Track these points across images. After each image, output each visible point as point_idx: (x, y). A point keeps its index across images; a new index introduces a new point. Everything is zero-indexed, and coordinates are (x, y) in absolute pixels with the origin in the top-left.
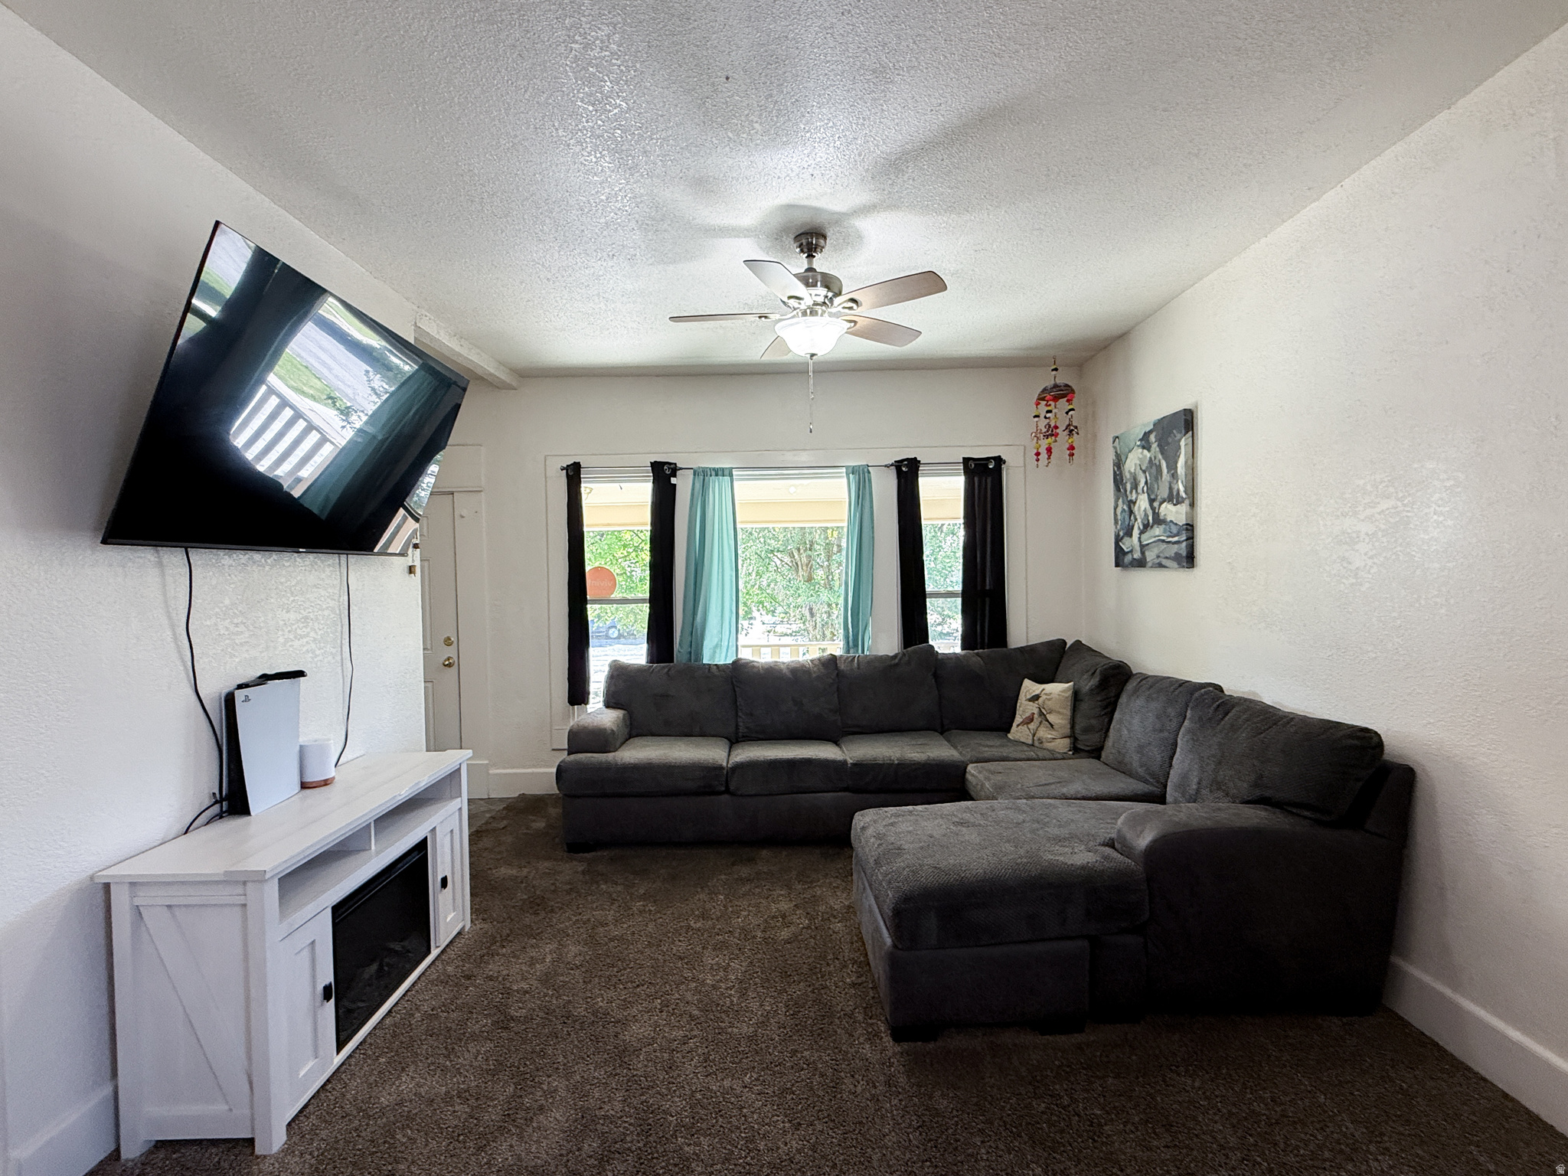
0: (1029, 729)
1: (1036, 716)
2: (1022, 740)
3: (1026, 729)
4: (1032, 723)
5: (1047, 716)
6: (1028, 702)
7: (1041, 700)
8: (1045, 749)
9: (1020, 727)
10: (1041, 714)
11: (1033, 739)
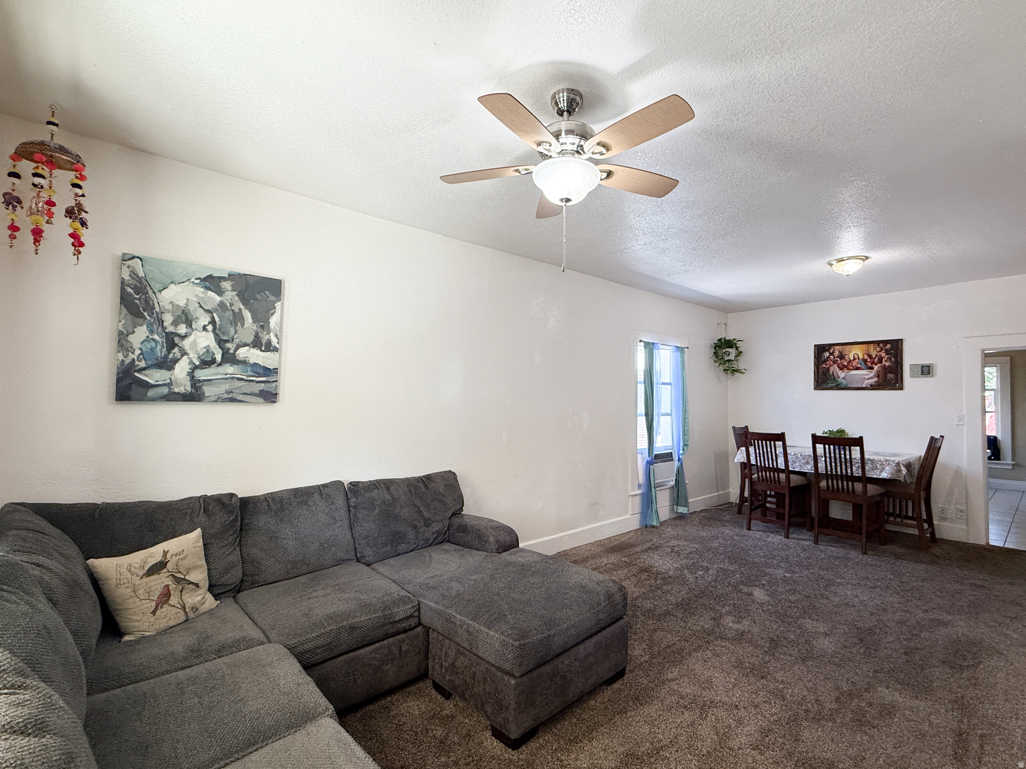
0: (172, 606)
1: (172, 586)
2: (172, 623)
3: (170, 608)
4: (172, 597)
5: (187, 578)
6: (146, 579)
7: (170, 566)
8: (203, 614)
9: (158, 613)
10: (178, 580)
11: (186, 612)
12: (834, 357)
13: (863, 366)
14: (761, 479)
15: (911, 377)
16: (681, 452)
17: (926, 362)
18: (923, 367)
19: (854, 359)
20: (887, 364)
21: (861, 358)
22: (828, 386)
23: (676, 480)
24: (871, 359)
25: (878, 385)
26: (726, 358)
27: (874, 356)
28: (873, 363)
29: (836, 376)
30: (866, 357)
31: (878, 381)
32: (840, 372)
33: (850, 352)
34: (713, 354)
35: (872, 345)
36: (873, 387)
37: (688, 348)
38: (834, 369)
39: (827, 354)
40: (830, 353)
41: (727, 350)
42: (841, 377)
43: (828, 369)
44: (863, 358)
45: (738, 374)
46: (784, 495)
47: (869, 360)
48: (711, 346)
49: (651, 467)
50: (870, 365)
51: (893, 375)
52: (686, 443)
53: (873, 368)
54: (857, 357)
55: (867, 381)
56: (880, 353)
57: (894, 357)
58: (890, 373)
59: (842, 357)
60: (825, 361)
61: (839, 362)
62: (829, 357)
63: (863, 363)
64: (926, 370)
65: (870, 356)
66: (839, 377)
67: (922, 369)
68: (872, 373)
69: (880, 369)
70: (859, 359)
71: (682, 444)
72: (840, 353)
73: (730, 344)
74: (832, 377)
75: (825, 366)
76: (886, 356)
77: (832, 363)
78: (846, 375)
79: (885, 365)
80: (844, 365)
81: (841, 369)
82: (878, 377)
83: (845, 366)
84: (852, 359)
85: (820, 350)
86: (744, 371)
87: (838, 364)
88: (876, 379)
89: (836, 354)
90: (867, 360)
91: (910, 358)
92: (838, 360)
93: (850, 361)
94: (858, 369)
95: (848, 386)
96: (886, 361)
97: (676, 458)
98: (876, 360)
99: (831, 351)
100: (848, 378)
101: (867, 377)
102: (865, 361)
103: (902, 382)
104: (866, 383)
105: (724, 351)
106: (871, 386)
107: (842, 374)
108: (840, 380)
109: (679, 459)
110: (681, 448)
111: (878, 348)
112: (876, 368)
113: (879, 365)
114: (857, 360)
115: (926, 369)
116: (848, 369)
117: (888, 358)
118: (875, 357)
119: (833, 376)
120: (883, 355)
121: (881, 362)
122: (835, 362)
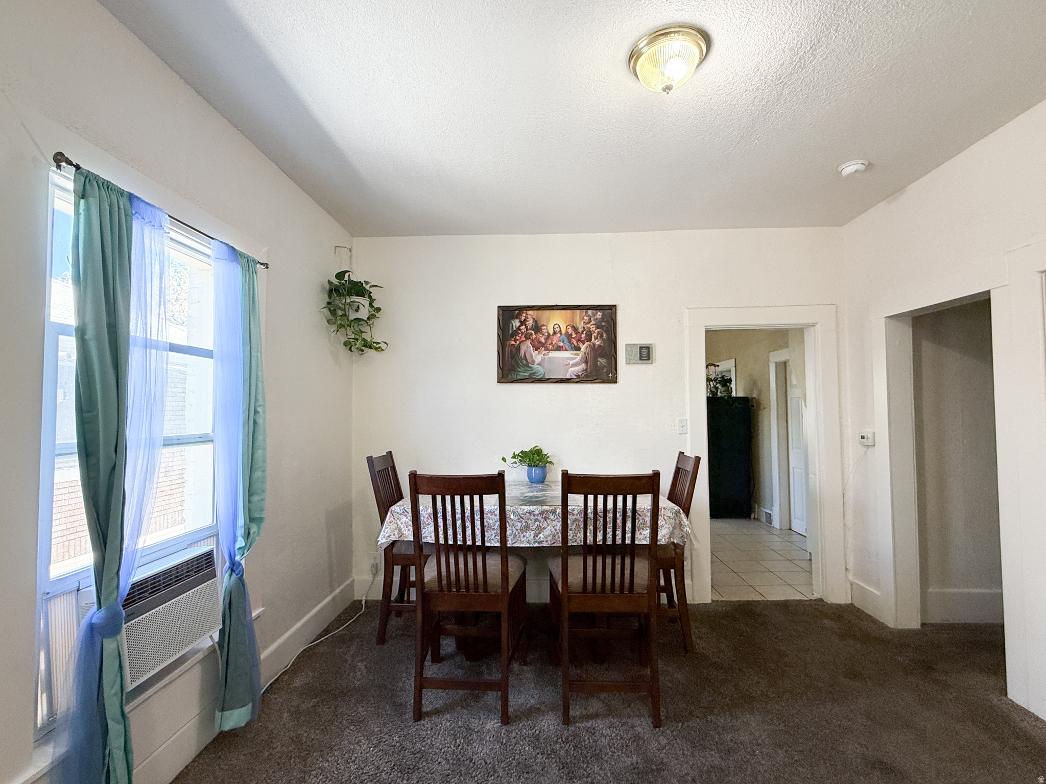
12: (527, 327)
13: (567, 346)
14: (444, 582)
15: (628, 363)
16: (241, 543)
17: (644, 342)
18: (641, 348)
19: (555, 333)
20: (598, 343)
21: (563, 332)
22: (519, 377)
23: (222, 632)
24: (576, 334)
25: (586, 376)
26: (353, 316)
27: (580, 330)
28: (579, 340)
29: (529, 360)
30: (570, 331)
31: (587, 369)
32: (535, 353)
33: (548, 320)
34: (325, 304)
35: (578, 311)
36: (579, 380)
37: (266, 266)
38: (527, 348)
39: (516, 323)
40: (520, 321)
41: (354, 298)
42: (537, 362)
43: (518, 349)
44: (567, 332)
45: (373, 351)
46: (498, 616)
47: (574, 336)
48: (323, 287)
49: (109, 645)
50: (576, 344)
51: (605, 360)
52: (256, 515)
53: (578, 349)
54: (558, 330)
55: (571, 369)
56: (589, 326)
57: (605, 332)
58: (602, 356)
59: (537, 328)
60: (515, 333)
61: (534, 336)
62: (519, 329)
63: (566, 340)
64: (645, 354)
65: (575, 329)
66: (533, 362)
67: (640, 351)
68: (579, 356)
69: (588, 349)
70: (561, 334)
71: (241, 522)
72: (535, 321)
73: (358, 289)
74: (524, 362)
75: (513, 343)
76: (596, 331)
77: (523, 339)
78: (543, 360)
79: (594, 345)
80: (540, 342)
81: (536, 349)
82: (586, 362)
83: (543, 345)
84: (551, 332)
85: (507, 314)
86: (383, 346)
87: (532, 340)
88: (583, 366)
89: (530, 323)
90: (571, 335)
91: (626, 337)
92: (531, 334)
93: (549, 335)
94: (559, 349)
95: (547, 377)
96: (596, 338)
97: (221, 566)
98: (583, 336)
99: (523, 318)
100: (546, 365)
101: (571, 362)
102: (569, 336)
103: (616, 370)
104: (571, 372)
105: (348, 301)
106: (578, 376)
107: (537, 357)
108: (535, 366)
109: (234, 567)
110: (240, 532)
111: (585, 318)
112: (583, 348)
113: (587, 343)
114: (559, 335)
115: (645, 352)
116: (546, 349)
117: (598, 333)
118: (583, 332)
119: (526, 359)
120: (593, 328)
121: (590, 340)
122: (528, 337)
